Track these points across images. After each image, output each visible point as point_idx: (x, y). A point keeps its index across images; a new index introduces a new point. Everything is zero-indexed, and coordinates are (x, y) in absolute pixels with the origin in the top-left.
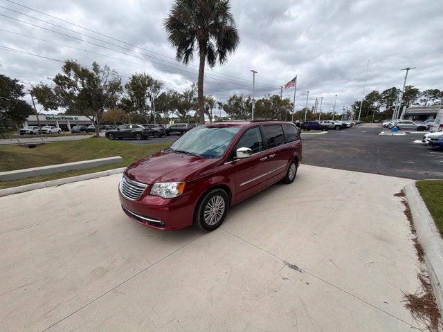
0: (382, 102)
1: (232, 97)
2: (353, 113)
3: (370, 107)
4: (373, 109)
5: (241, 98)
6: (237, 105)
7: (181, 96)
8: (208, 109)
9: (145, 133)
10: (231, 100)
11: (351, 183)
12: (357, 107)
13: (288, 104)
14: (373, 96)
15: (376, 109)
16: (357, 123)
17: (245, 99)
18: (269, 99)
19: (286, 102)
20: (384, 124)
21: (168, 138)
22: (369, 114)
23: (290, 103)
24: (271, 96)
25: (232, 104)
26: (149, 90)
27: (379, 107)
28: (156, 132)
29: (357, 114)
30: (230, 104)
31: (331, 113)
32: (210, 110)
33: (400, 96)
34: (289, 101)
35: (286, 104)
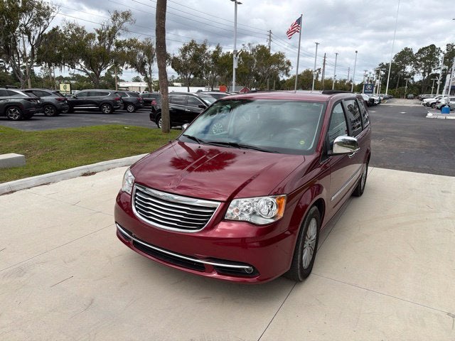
0: (417, 66)
1: (187, 44)
2: (378, 82)
3: (400, 74)
4: (404, 76)
5: (204, 46)
6: (196, 58)
7: (91, 36)
8: (144, 64)
9: (30, 106)
10: (185, 50)
11: (442, 192)
12: (383, 73)
13: (282, 63)
14: (405, 56)
15: (409, 77)
16: (385, 99)
17: (211, 49)
18: (250, 52)
19: (278, 58)
20: (426, 101)
21: (72, 117)
22: (400, 85)
23: (285, 60)
24: (254, 46)
25: (188, 57)
26: (24, 20)
27: (413, 74)
28: (48, 104)
29: (384, 84)
30: (184, 56)
31: (345, 81)
32: (147, 67)
33: (441, 57)
34: (283, 57)
35: (279, 62)
